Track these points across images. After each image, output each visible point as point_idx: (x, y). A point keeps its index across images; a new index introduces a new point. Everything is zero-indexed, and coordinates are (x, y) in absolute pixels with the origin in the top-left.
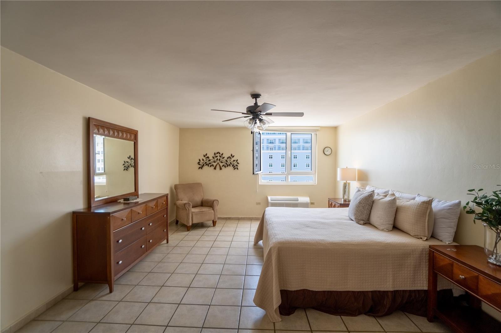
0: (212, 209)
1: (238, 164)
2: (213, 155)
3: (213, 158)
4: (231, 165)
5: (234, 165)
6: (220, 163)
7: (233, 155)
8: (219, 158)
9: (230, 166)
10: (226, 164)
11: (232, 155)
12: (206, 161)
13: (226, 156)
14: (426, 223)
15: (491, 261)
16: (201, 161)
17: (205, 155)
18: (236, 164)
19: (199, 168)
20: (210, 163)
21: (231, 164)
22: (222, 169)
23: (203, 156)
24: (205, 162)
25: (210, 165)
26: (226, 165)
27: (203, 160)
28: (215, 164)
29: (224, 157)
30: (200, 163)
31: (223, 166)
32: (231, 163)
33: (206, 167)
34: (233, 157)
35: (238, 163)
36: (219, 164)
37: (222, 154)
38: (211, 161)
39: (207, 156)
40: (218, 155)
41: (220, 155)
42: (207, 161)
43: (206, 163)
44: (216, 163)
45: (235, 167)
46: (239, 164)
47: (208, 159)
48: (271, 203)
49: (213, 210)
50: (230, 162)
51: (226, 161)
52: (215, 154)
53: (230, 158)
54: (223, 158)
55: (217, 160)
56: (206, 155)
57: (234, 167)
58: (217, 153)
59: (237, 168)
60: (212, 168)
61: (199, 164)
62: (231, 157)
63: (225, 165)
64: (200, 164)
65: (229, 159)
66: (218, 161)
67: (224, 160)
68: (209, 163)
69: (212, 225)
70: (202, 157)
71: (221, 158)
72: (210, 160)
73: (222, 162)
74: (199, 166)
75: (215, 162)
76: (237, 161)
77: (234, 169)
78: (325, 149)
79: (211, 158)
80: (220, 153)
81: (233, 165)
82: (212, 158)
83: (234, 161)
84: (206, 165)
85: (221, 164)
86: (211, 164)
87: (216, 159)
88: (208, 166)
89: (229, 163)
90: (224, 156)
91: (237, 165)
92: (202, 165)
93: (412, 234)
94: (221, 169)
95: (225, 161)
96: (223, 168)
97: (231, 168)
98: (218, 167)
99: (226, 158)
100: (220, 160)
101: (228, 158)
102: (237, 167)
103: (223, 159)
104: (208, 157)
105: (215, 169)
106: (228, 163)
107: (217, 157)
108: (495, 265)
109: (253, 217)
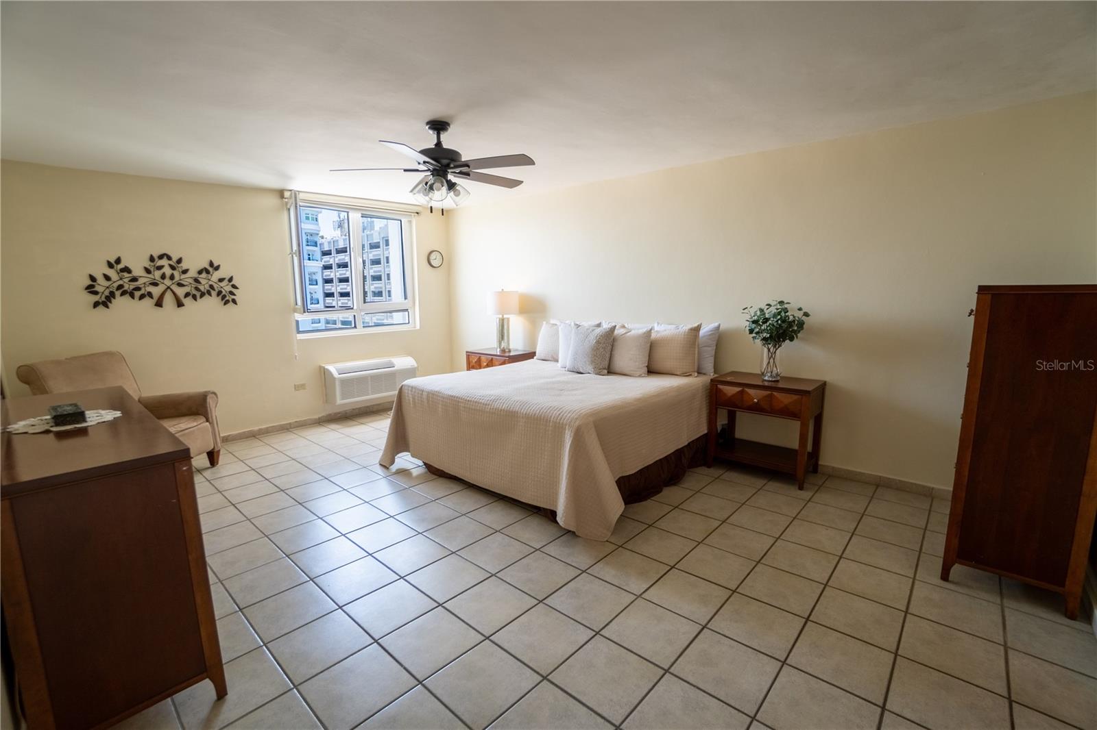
0: (205, 420)
1: (234, 290)
2: (147, 264)
3: (148, 271)
4: (214, 293)
5: (224, 293)
6: (175, 288)
7: (216, 265)
8: (168, 271)
9: (211, 296)
10: (197, 289)
11: (211, 264)
12: (121, 282)
13: (194, 263)
14: (696, 355)
15: (766, 378)
16: (101, 280)
17: (112, 261)
18: (229, 288)
19: (96, 305)
20: (138, 289)
21: (214, 289)
22: (183, 305)
23: (106, 264)
24: (116, 285)
25: (137, 294)
26: (198, 294)
27: (107, 278)
28: (156, 291)
29: (184, 268)
30: (96, 289)
31: (187, 295)
32: (211, 287)
33: (120, 302)
34: (217, 268)
35: (234, 287)
36: (172, 290)
37: (179, 261)
38: (141, 281)
39: (121, 266)
40: (164, 262)
41: (171, 262)
42: (126, 280)
43: (120, 287)
44: (161, 288)
45: (228, 298)
46: (236, 288)
47: (126, 275)
48: (339, 378)
49: (207, 421)
50: (211, 283)
51: (196, 280)
52: (152, 259)
53: (208, 272)
54: (185, 272)
55: (163, 277)
56: (118, 261)
57: (224, 297)
58: (161, 257)
59: (234, 301)
60: (148, 302)
61: (91, 292)
62: (211, 269)
63: (194, 292)
64: (96, 293)
65: (204, 275)
66: (168, 282)
67: (187, 279)
68: (132, 287)
69: (208, 464)
70: (99, 270)
71: (176, 273)
72: (134, 279)
73: (180, 285)
74: (96, 298)
75: (155, 284)
76: (231, 280)
77: (225, 304)
78: (432, 255)
79: (138, 271)
80: (169, 258)
81: (219, 293)
82: (143, 273)
83: (221, 280)
84: (122, 295)
85: (180, 292)
86: (142, 292)
87: (158, 274)
88: (132, 296)
89: (207, 287)
90: (184, 265)
91: (232, 293)
92: (107, 293)
93: (678, 373)
94: (180, 304)
95: (191, 281)
96: (188, 302)
97: (212, 302)
98: (169, 299)
99: (192, 273)
100: (172, 277)
101: (200, 272)
102: (233, 297)
103: (183, 276)
104: (127, 270)
105: (159, 304)
106: (202, 288)
107: (160, 268)
108: (771, 381)
109: (290, 424)
